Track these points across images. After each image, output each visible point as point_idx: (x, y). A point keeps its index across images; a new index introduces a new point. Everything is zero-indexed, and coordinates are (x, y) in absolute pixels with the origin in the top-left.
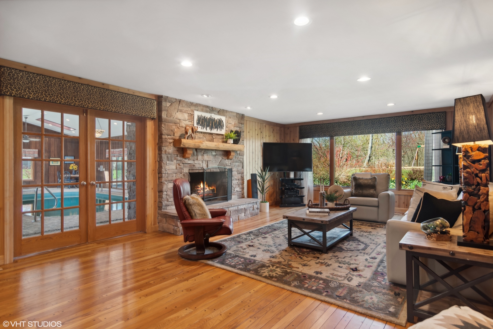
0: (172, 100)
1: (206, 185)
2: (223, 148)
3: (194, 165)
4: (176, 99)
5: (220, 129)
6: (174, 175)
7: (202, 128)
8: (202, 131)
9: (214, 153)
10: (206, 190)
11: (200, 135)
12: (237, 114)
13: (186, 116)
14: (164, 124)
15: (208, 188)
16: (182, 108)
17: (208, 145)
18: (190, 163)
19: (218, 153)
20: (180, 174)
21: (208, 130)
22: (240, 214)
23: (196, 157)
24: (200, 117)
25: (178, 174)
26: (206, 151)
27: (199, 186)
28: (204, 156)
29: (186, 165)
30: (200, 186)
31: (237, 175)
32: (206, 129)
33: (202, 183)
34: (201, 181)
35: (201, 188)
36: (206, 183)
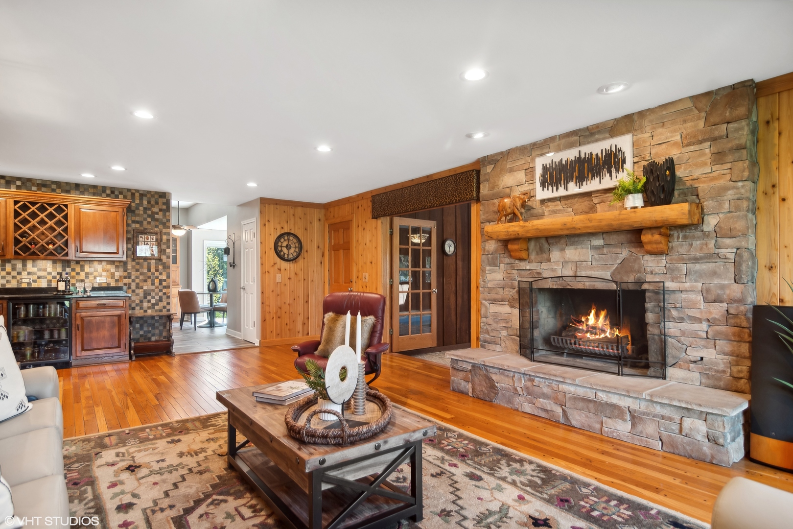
0: (496, 157)
1: (605, 320)
3: (539, 274)
5: (611, 176)
6: (501, 291)
7: (555, 188)
8: (556, 194)
9: (598, 242)
10: (602, 336)
11: (556, 205)
13: (521, 176)
14: (483, 205)
15: (609, 331)
16: (513, 163)
18: (528, 268)
20: (512, 290)
23: (545, 256)
24: (548, 166)
25: (507, 289)
26: (573, 239)
27: (583, 319)
28: (565, 252)
29: (523, 272)
30: (587, 320)
32: (566, 188)
33: (593, 312)
34: (593, 307)
35: (587, 325)
36: (606, 317)
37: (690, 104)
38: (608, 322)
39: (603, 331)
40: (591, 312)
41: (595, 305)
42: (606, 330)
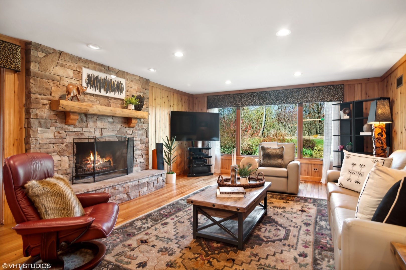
0: (48, 50)
2: (121, 114)
3: (82, 134)
4: (54, 50)
5: (119, 93)
6: (52, 146)
7: (94, 89)
8: (94, 92)
9: (111, 120)
10: (99, 163)
11: (92, 98)
12: (141, 78)
13: (70, 73)
14: (34, 80)
15: (101, 160)
16: (64, 62)
17: (101, 110)
18: (75, 130)
19: (116, 120)
20: (61, 144)
21: (103, 93)
22: (142, 189)
23: (85, 124)
24: (91, 76)
25: (58, 144)
26: (100, 117)
27: (88, 159)
28: (97, 123)
29: (70, 133)
30: (90, 159)
31: (140, 145)
32: (100, 91)
33: (91, 154)
34: (91, 152)
35: (91, 161)
36: (98, 155)
37: (138, 78)
38: (99, 157)
39: (99, 161)
40: (90, 155)
41: (91, 151)
42: (100, 160)
